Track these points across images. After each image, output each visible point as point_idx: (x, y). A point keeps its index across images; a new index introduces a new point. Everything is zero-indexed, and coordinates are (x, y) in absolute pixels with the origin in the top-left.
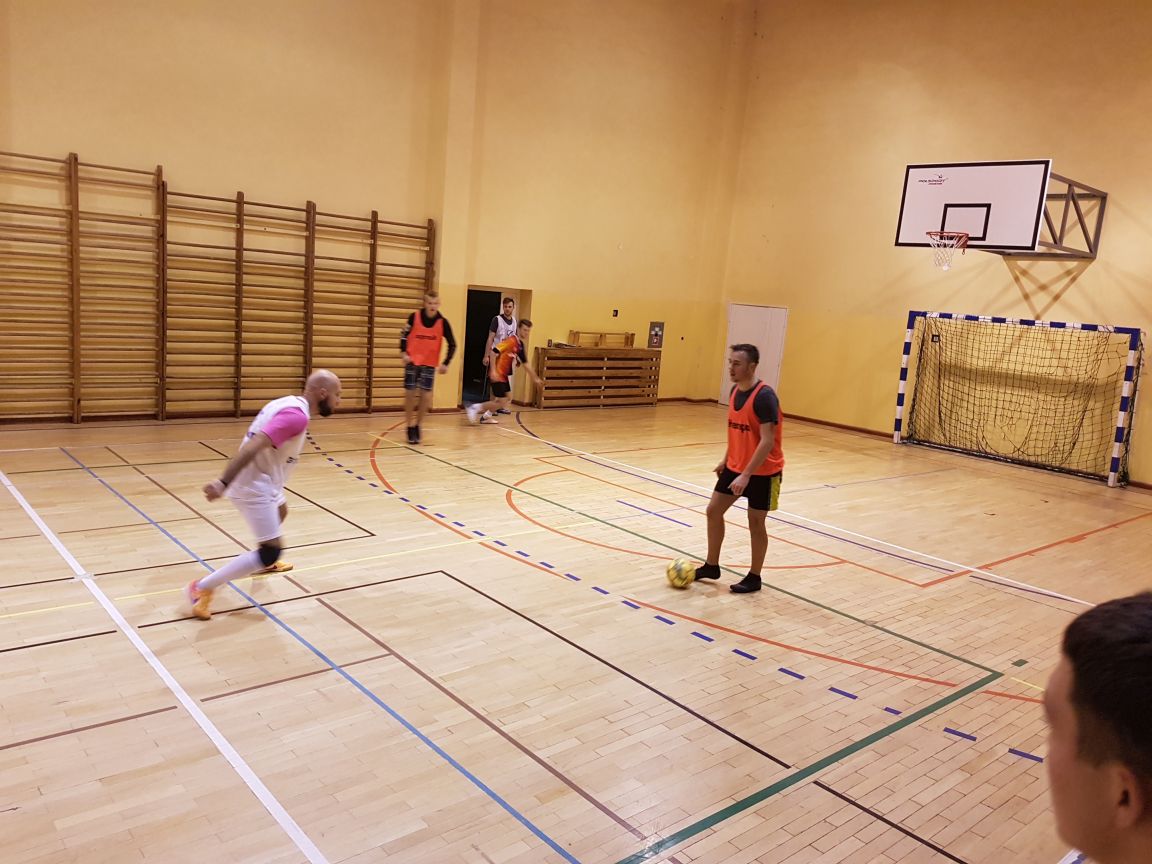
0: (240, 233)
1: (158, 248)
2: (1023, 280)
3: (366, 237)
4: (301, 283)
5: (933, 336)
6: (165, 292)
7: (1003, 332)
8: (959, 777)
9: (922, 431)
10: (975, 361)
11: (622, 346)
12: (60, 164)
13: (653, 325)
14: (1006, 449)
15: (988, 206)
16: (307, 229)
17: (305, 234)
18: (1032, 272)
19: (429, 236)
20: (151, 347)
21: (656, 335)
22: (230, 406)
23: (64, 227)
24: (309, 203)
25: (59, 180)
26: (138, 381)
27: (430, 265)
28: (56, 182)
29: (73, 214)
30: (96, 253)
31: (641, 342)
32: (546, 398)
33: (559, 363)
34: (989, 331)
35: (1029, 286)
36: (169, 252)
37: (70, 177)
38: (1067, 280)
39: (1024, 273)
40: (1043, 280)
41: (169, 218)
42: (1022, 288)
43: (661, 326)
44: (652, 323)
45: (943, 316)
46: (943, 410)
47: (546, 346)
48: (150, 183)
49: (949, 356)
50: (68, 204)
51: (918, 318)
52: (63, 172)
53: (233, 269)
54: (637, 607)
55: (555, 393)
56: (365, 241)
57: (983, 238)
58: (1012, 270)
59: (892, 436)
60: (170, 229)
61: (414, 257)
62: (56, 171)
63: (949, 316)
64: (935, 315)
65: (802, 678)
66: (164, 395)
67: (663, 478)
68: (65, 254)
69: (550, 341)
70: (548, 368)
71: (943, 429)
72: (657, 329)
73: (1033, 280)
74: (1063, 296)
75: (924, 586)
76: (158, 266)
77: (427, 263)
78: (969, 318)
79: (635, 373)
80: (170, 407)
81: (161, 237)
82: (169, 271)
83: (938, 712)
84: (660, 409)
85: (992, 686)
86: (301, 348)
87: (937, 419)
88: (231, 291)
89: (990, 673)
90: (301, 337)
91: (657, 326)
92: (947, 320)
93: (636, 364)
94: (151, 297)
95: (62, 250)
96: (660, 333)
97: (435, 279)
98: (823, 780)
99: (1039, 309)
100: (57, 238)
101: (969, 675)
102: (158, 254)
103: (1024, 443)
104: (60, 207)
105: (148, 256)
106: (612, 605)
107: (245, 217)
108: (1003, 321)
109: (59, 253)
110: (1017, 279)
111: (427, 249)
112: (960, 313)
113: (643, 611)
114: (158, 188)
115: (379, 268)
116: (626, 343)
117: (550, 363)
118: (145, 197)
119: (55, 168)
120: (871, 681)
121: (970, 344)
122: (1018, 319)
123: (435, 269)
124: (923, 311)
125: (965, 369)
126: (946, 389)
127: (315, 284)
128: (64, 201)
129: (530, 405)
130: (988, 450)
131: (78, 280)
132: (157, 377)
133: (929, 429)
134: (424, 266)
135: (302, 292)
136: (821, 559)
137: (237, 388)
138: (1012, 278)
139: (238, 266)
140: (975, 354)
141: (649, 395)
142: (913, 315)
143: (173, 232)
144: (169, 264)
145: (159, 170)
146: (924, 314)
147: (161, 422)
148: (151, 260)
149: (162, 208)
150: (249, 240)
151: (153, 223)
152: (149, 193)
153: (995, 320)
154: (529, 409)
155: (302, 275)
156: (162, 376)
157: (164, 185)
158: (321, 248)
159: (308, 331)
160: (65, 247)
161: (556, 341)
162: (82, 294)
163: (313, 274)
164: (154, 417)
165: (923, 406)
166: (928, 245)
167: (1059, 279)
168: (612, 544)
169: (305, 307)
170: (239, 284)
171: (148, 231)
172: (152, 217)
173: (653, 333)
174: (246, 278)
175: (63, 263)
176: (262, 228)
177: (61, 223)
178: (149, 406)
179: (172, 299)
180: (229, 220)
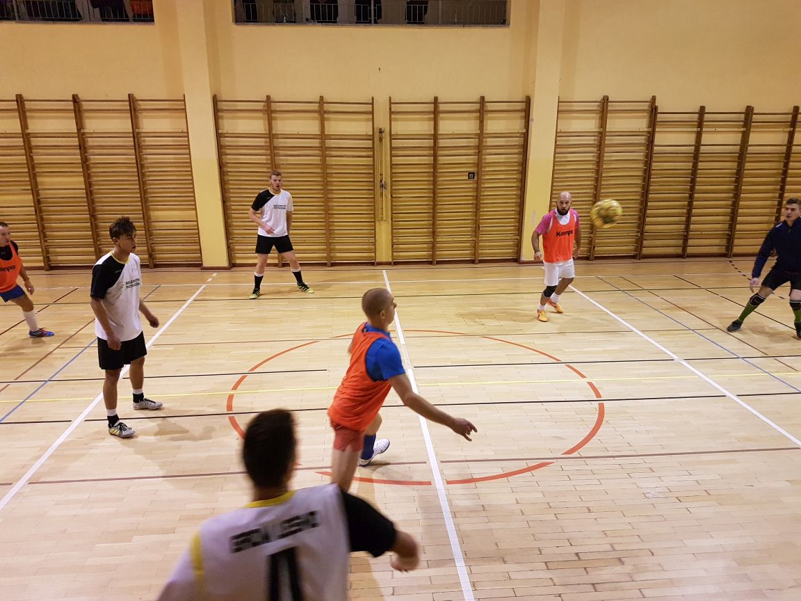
0: (699, 135)
1: (647, 149)
3: (787, 127)
4: (737, 165)
6: (649, 178)
12: (598, 104)
16: (744, 126)
17: (742, 130)
20: (636, 213)
22: (679, 251)
23: (597, 143)
24: (748, 107)
25: (597, 113)
26: (627, 235)
28: (594, 115)
29: (602, 134)
30: (613, 156)
36: (655, 152)
37: (603, 111)
41: (657, 130)
48: (646, 108)
50: (599, 128)
52: (599, 108)
53: (692, 159)
60: (657, 136)
62: (595, 108)
66: (642, 243)
68: (595, 159)
76: (646, 162)
80: (645, 251)
81: (650, 142)
82: (654, 164)
86: (730, 210)
88: (688, 174)
90: (731, 203)
94: (639, 181)
95: (594, 156)
100: (592, 149)
102: (648, 153)
104: (596, 130)
105: (640, 156)
107: (704, 123)
114: (652, 110)
115: (795, 149)
118: (643, 117)
127: (746, 164)
128: (597, 126)
131: (601, 174)
132: (639, 232)
135: (735, 171)
137: (686, 239)
139: (696, 156)
143: (659, 139)
144: (654, 159)
145: (654, 98)
147: (638, 261)
148: (642, 158)
149: (653, 123)
150: (706, 139)
151: (646, 134)
152: (646, 114)
155: (737, 159)
156: (642, 232)
157: (656, 108)
158: (754, 138)
159: (736, 198)
160: (596, 154)
162: (603, 183)
163: (745, 157)
164: (634, 257)
169: (737, 182)
170: (694, 169)
171: (642, 140)
172: (646, 130)
174: (701, 165)
175: (593, 164)
176: (714, 130)
177: (595, 140)
178: (631, 250)
179: (653, 182)
180: (692, 126)
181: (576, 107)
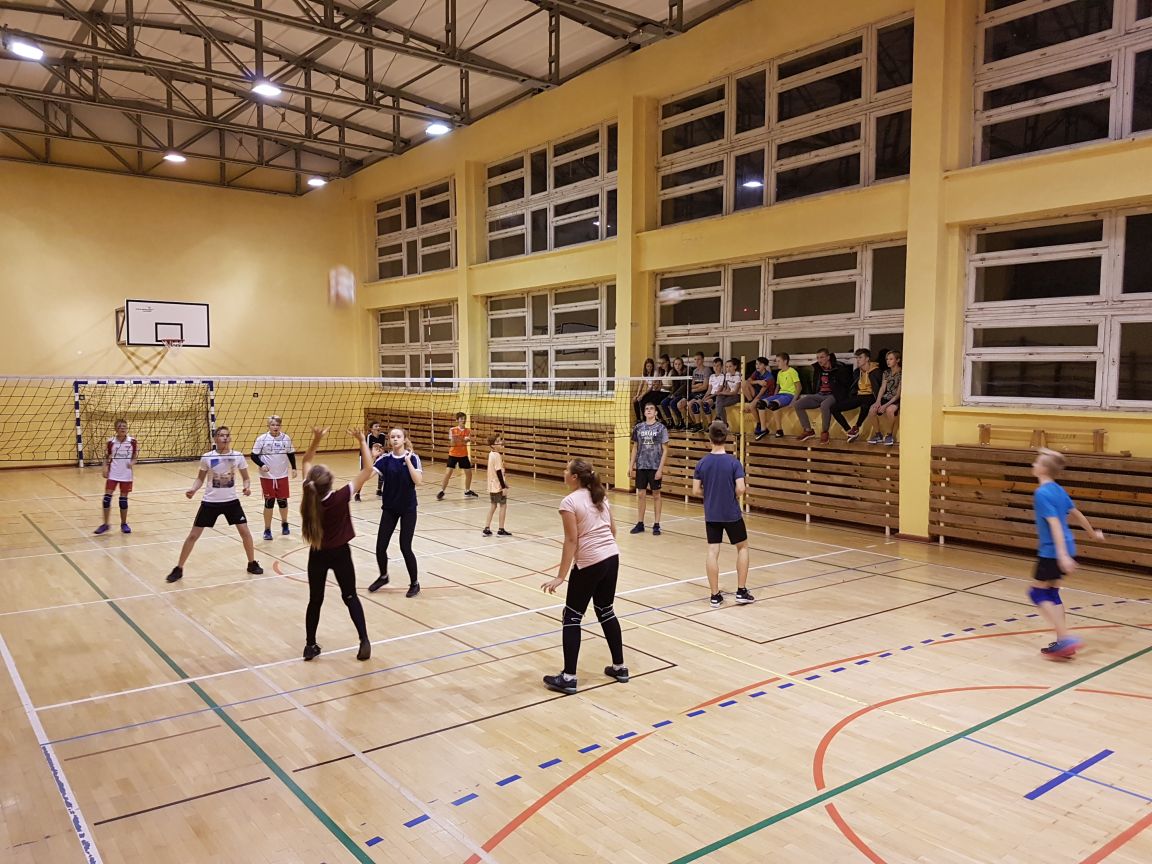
2: (133, 358)
35: (138, 362)
38: (159, 357)
40: (146, 358)
42: (133, 363)
45: (99, 383)
51: (80, 386)
64: (94, 382)
73: (139, 358)
74: (159, 366)
110: (129, 358)
124: (86, 380)
146: (86, 382)
167: (155, 357)
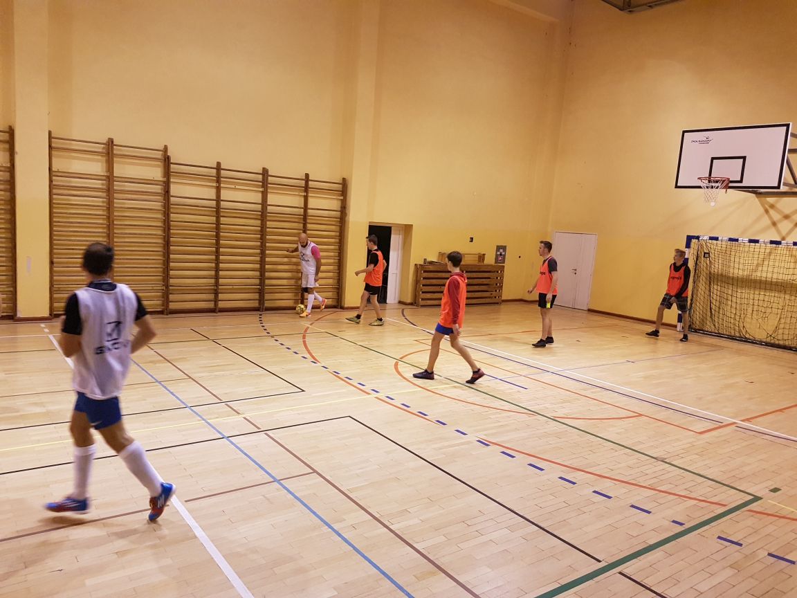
0: (218, 189)
1: (164, 200)
2: (772, 212)
3: (300, 191)
4: (258, 222)
5: (705, 253)
6: (169, 229)
7: (757, 250)
8: (729, 572)
9: (698, 322)
10: (736, 271)
11: (476, 263)
12: (102, 146)
13: (499, 248)
14: (760, 335)
15: (744, 158)
16: (263, 186)
17: (261, 190)
18: (778, 206)
19: (343, 189)
20: (160, 266)
21: (501, 254)
22: (211, 305)
23: (104, 187)
24: (264, 168)
25: (102, 156)
26: (151, 288)
27: (344, 209)
28: (100, 157)
29: (110, 178)
30: (124, 203)
31: (490, 260)
32: (422, 299)
33: (431, 275)
34: (747, 249)
35: (776, 216)
36: (172, 203)
37: (109, 153)
39: (772, 206)
40: (787, 212)
41: (172, 180)
42: (770, 217)
43: (504, 248)
44: (497, 246)
45: (711, 238)
46: (713, 307)
47: (422, 263)
48: (160, 157)
49: (717, 267)
50: (107, 172)
51: (693, 241)
52: (104, 151)
53: (214, 214)
54: (488, 445)
55: (428, 296)
56: (301, 194)
57: (741, 181)
58: (763, 205)
59: (676, 326)
60: (172, 186)
61: (332, 204)
62: (100, 150)
63: (716, 239)
64: (706, 238)
65: (609, 497)
66: (168, 297)
67: (505, 354)
68: (105, 204)
69: (425, 260)
70: (424, 278)
71: (713, 321)
72: (501, 250)
73: (779, 211)
75: (701, 433)
76: (165, 212)
77: (341, 207)
78: (731, 240)
79: (485, 281)
80: (172, 306)
81: (167, 193)
82: (172, 215)
83: (713, 524)
84: (503, 307)
85: (754, 506)
86: (258, 266)
87: (709, 314)
88: (213, 228)
89: (752, 497)
90: (258, 259)
91: (501, 249)
92: (715, 242)
93: (486, 275)
94: (160, 232)
95: (103, 202)
96: (503, 253)
97: (347, 218)
98: (626, 571)
99: (784, 233)
100: (100, 194)
101: (737, 499)
102: (165, 203)
103: (775, 331)
104: (102, 174)
105: (158, 205)
106: (469, 443)
107: (222, 179)
108: (757, 241)
109: (101, 204)
110: (767, 211)
111: (342, 198)
112: (724, 236)
113: (492, 447)
114: (165, 160)
115: (310, 212)
116: (479, 261)
117: (426, 275)
118: (158, 166)
119: (100, 148)
120: (661, 501)
121: (732, 259)
122: (768, 240)
123: (347, 212)
124: (696, 235)
125: (729, 277)
126: (715, 291)
127: (268, 223)
128: (105, 170)
129: (411, 304)
130: (747, 336)
131: (113, 222)
132: (163, 285)
133: (703, 321)
134: (339, 209)
135: (259, 228)
136: (624, 413)
137: (216, 293)
138: (762, 210)
139: (218, 211)
140: (736, 266)
141: (495, 297)
142: (689, 238)
143: (174, 189)
144: (172, 210)
145: (166, 148)
146: (698, 238)
147: (166, 316)
148: (160, 208)
149: (167, 173)
150: (225, 194)
151: (161, 183)
152: (159, 163)
153: (751, 241)
154: (410, 307)
155: (259, 217)
156: (167, 285)
157: (168, 158)
158: (272, 199)
159: (263, 255)
160: (105, 200)
161: (429, 259)
162: (115, 231)
163: (266, 216)
164: (161, 312)
165: (698, 304)
166: (700, 187)
168: (469, 400)
169: (261, 239)
170: (218, 223)
171: (158, 189)
172: (161, 179)
173: (499, 253)
174: (223, 220)
175: (103, 210)
176: (233, 187)
177: (103, 184)
178: (158, 305)
179: (174, 234)
180: (211, 181)
181: (75, 145)
